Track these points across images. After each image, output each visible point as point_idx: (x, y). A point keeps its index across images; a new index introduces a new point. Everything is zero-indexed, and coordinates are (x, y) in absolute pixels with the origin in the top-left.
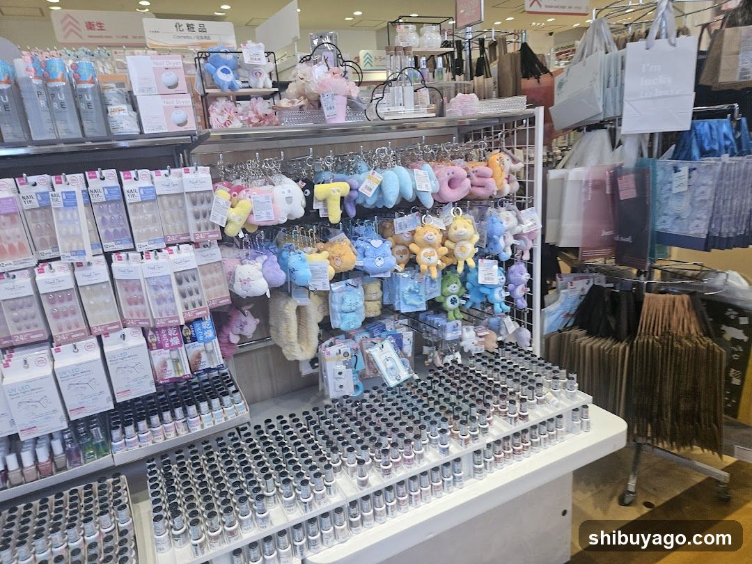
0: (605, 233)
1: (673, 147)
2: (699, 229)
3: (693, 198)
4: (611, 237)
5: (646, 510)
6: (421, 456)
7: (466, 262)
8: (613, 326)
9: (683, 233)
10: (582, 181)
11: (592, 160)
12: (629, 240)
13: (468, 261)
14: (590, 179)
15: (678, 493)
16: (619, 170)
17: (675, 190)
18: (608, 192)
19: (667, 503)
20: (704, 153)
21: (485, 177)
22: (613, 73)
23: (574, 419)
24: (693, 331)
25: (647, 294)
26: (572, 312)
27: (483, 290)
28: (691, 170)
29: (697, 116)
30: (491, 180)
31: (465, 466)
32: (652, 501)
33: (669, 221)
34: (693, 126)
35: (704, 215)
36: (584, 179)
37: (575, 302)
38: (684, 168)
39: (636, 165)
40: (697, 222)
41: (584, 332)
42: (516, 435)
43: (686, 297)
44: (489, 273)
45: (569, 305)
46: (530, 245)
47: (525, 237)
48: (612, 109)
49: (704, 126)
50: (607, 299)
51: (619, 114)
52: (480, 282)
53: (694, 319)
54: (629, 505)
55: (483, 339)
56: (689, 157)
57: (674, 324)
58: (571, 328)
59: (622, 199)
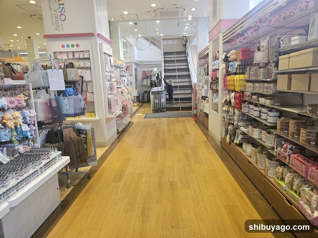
0: (50, 116)
1: (62, 94)
2: (72, 112)
3: (69, 105)
4: (52, 117)
5: (74, 187)
6: (29, 171)
7: (20, 124)
8: (57, 139)
9: (69, 113)
10: (41, 103)
11: (43, 97)
12: (57, 116)
13: (21, 124)
14: (44, 102)
15: (79, 181)
16: (51, 99)
17: (65, 104)
18: (49, 105)
19: (77, 184)
20: (69, 95)
21: (20, 101)
22: (44, 75)
23: (59, 158)
24: (75, 136)
25: (63, 130)
26: (44, 140)
27: (24, 133)
28: (68, 99)
29: (66, 87)
30: (22, 102)
31: (39, 172)
32: (74, 185)
33: (65, 111)
34: (66, 89)
35: (73, 109)
36: (42, 102)
37: (44, 137)
38: (66, 98)
39: (55, 98)
40: (71, 110)
41: (49, 144)
42: (48, 163)
43: (72, 129)
44: (25, 128)
45: (43, 138)
46: (34, 120)
47: (32, 117)
48: (46, 84)
49: (68, 89)
50: (54, 133)
51: (48, 86)
52: (23, 130)
53: (75, 133)
54: (69, 187)
55: (25, 149)
56: (66, 96)
57: (71, 135)
58: (45, 144)
59: (53, 106)
